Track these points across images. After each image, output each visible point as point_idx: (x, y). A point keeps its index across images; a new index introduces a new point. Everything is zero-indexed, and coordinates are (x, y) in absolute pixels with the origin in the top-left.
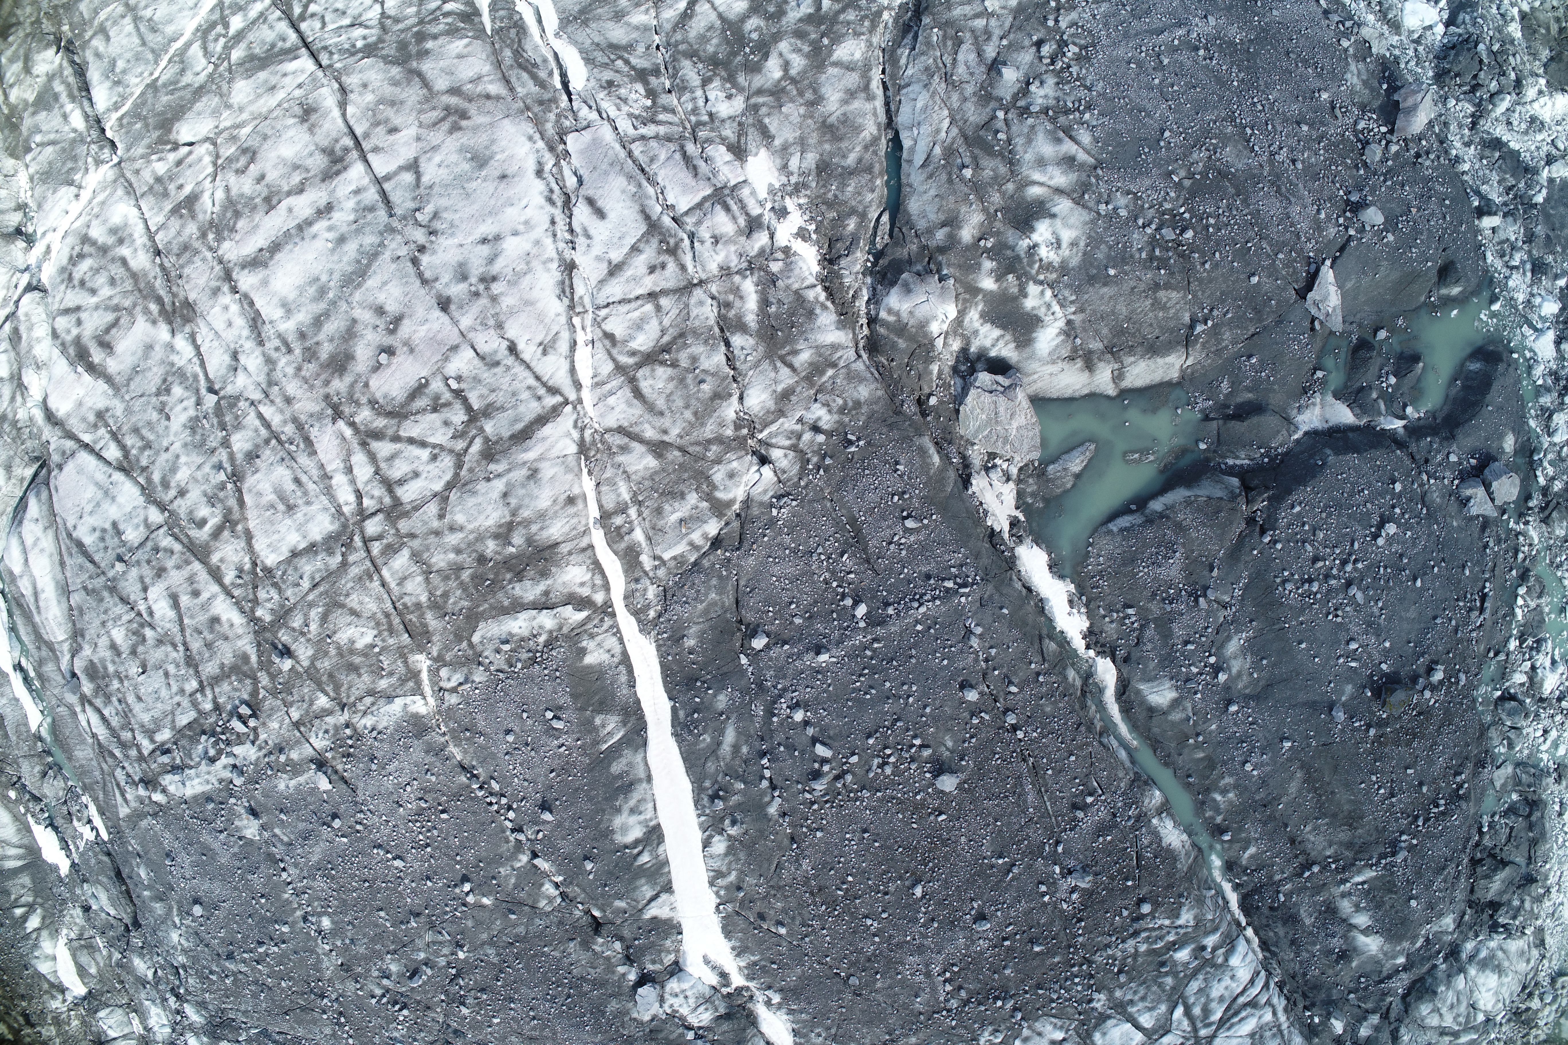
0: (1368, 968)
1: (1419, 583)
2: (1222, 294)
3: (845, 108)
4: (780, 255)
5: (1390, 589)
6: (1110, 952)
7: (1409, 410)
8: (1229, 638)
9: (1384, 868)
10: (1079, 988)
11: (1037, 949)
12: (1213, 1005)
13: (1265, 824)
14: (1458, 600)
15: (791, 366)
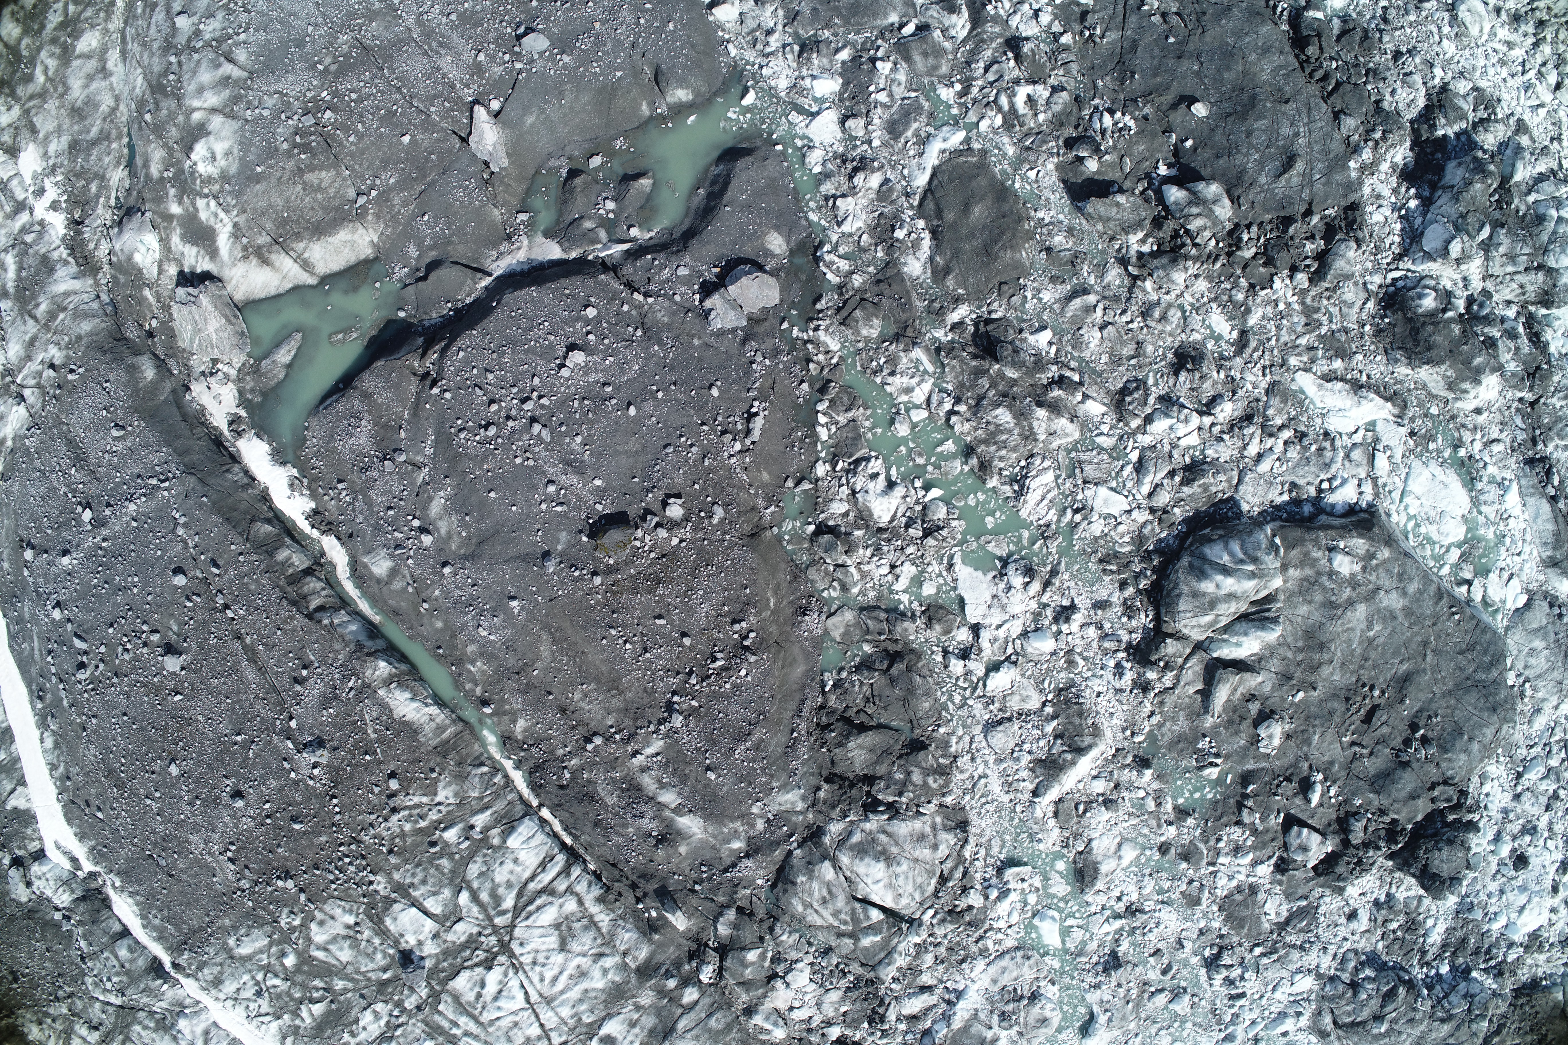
0: (708, 855)
1: (632, 411)
2: (382, 161)
3: (87, 91)
4: (37, 228)
5: (592, 422)
6: (372, 832)
7: (634, 232)
8: (431, 499)
9: (666, 735)
10: (352, 869)
11: (297, 827)
12: (501, 891)
13: (524, 692)
14: (703, 424)
15: (34, 318)
